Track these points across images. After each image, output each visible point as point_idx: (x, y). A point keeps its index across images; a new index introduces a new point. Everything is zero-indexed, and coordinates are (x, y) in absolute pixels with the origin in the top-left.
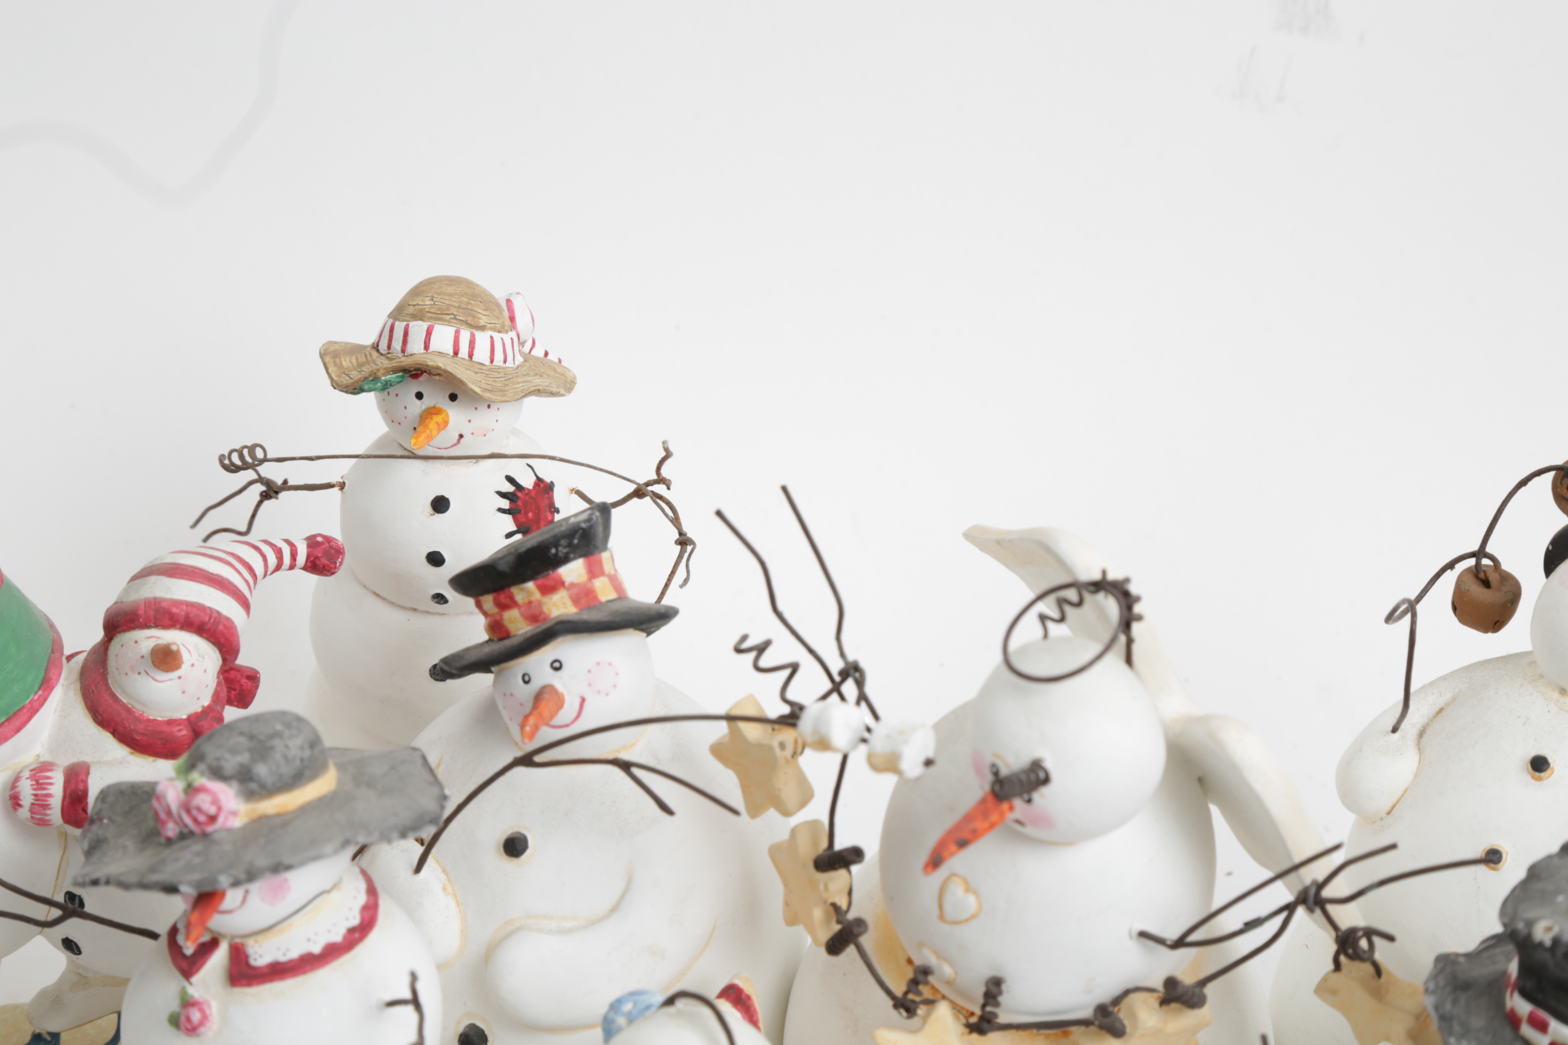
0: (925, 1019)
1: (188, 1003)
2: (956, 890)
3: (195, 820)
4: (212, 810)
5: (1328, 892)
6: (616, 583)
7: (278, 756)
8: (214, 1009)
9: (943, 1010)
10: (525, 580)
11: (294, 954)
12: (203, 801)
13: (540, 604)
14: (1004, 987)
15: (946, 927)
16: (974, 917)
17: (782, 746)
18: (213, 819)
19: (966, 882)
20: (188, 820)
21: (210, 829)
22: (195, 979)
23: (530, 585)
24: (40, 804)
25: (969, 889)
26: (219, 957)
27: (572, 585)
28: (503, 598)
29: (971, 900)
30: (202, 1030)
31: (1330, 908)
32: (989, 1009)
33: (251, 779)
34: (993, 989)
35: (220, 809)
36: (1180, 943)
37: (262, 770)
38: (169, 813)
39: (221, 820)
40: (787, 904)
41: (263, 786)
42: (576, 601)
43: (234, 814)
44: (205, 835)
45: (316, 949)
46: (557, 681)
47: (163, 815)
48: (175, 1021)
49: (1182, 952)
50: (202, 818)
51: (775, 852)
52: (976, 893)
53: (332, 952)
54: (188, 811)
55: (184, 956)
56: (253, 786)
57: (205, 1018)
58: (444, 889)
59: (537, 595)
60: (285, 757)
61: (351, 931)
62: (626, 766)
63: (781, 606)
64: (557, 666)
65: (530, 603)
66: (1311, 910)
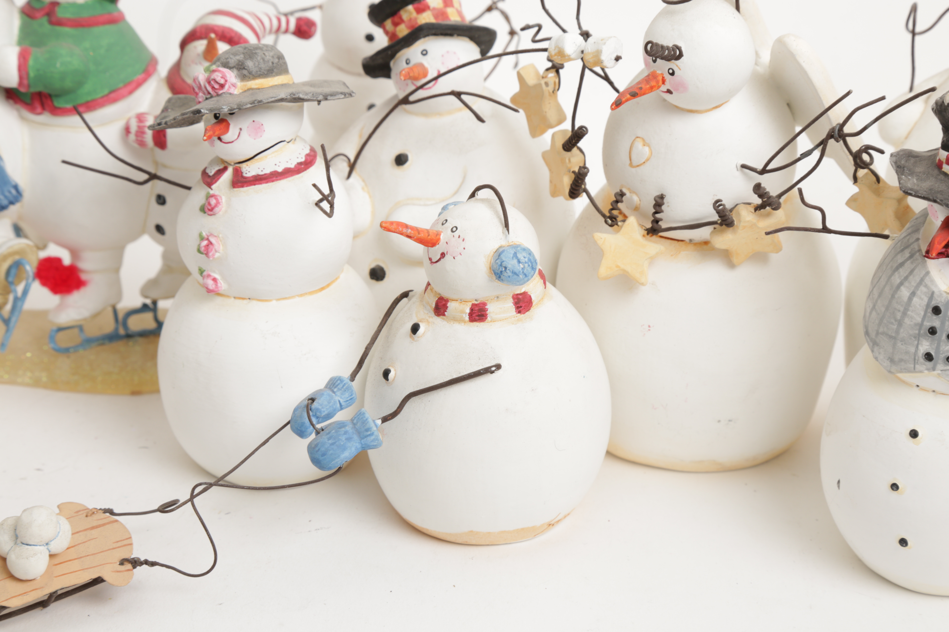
0: (622, 227)
1: (209, 197)
2: (639, 145)
3: (213, 88)
4: (222, 81)
5: (847, 129)
6: (460, 13)
7: (259, 58)
8: (224, 200)
9: (632, 220)
10: (407, 4)
11: (268, 171)
12: (217, 76)
13: (416, 19)
14: (665, 201)
15: (633, 170)
16: (648, 160)
17: (547, 84)
18: (222, 86)
19: (643, 140)
20: (209, 89)
21: (221, 92)
22: (213, 187)
23: (410, 7)
24: (140, 132)
25: (645, 144)
26: (228, 175)
27: (434, 9)
28: (396, 19)
29: (647, 149)
30: (216, 209)
31: (848, 139)
32: (658, 216)
33: (244, 68)
34: (659, 200)
35: (226, 81)
36: (764, 171)
37: (250, 64)
38: (200, 88)
39: (227, 87)
40: (551, 182)
41: (250, 73)
42: (436, 17)
43: (234, 85)
44: (218, 95)
45: (280, 170)
46: (426, 61)
47: (197, 90)
48: (203, 209)
49: (766, 175)
50: (217, 86)
51: (545, 155)
52: (649, 146)
53: (287, 173)
54: (209, 83)
55: (209, 176)
56: (245, 72)
57: (218, 203)
58: (363, 189)
59: (414, 14)
60: (263, 59)
61: (300, 164)
62: (458, 95)
63: (547, 6)
64: (424, 53)
65: (410, 20)
66: (837, 141)
